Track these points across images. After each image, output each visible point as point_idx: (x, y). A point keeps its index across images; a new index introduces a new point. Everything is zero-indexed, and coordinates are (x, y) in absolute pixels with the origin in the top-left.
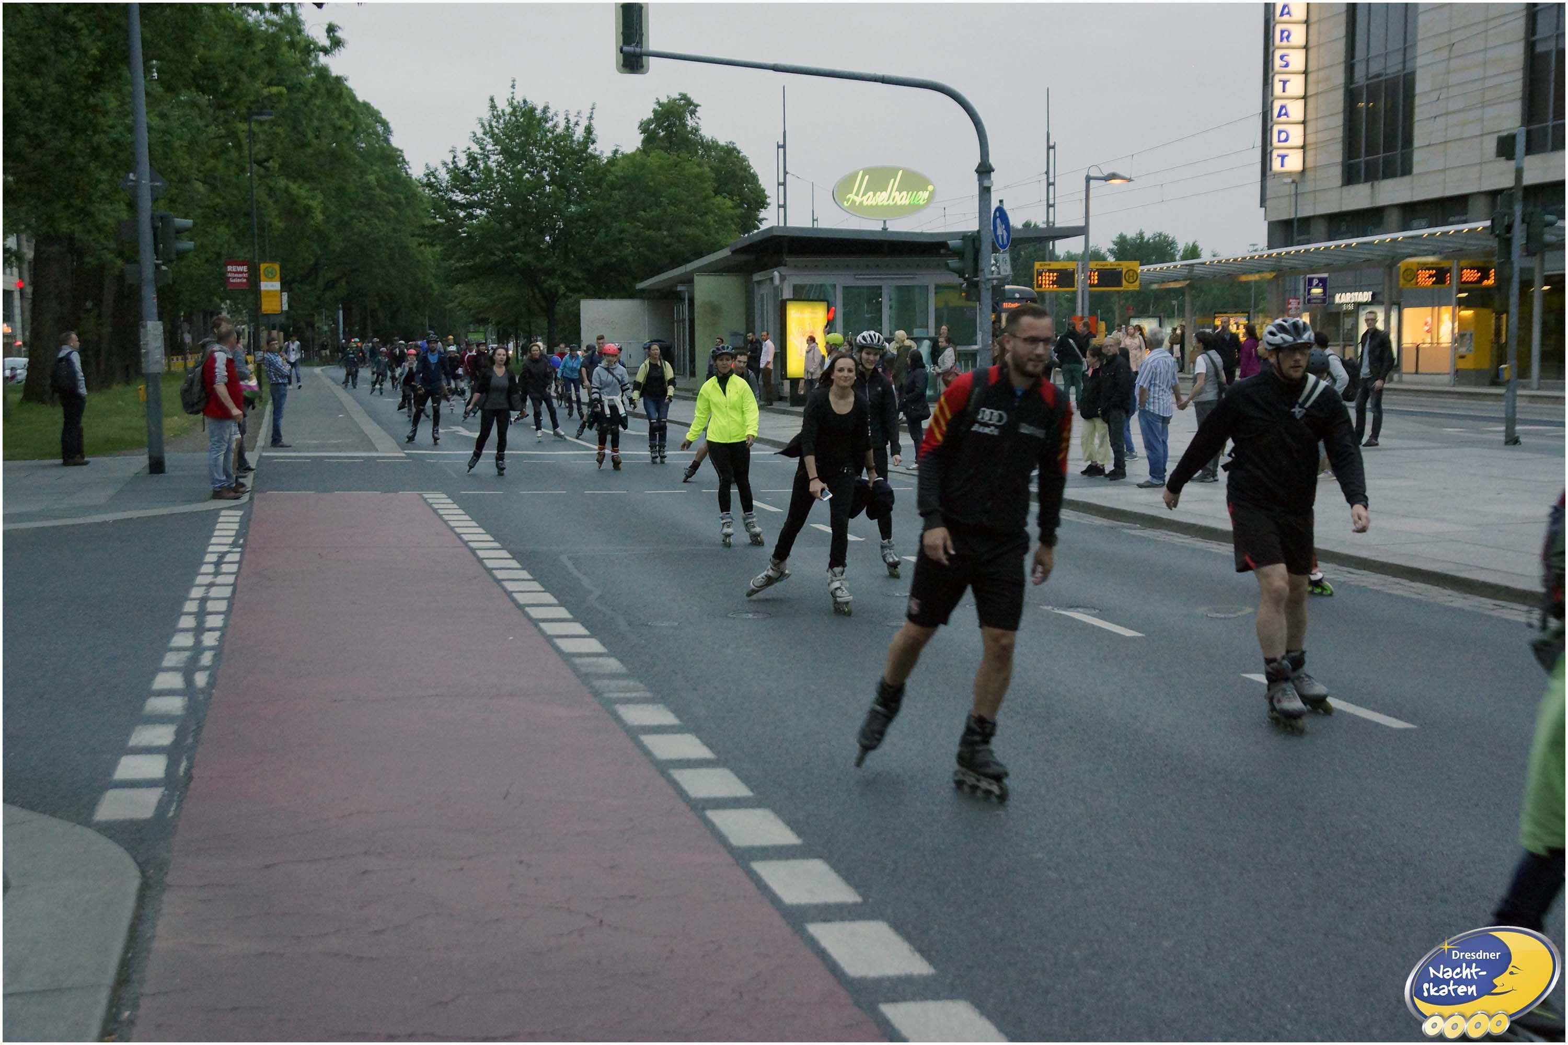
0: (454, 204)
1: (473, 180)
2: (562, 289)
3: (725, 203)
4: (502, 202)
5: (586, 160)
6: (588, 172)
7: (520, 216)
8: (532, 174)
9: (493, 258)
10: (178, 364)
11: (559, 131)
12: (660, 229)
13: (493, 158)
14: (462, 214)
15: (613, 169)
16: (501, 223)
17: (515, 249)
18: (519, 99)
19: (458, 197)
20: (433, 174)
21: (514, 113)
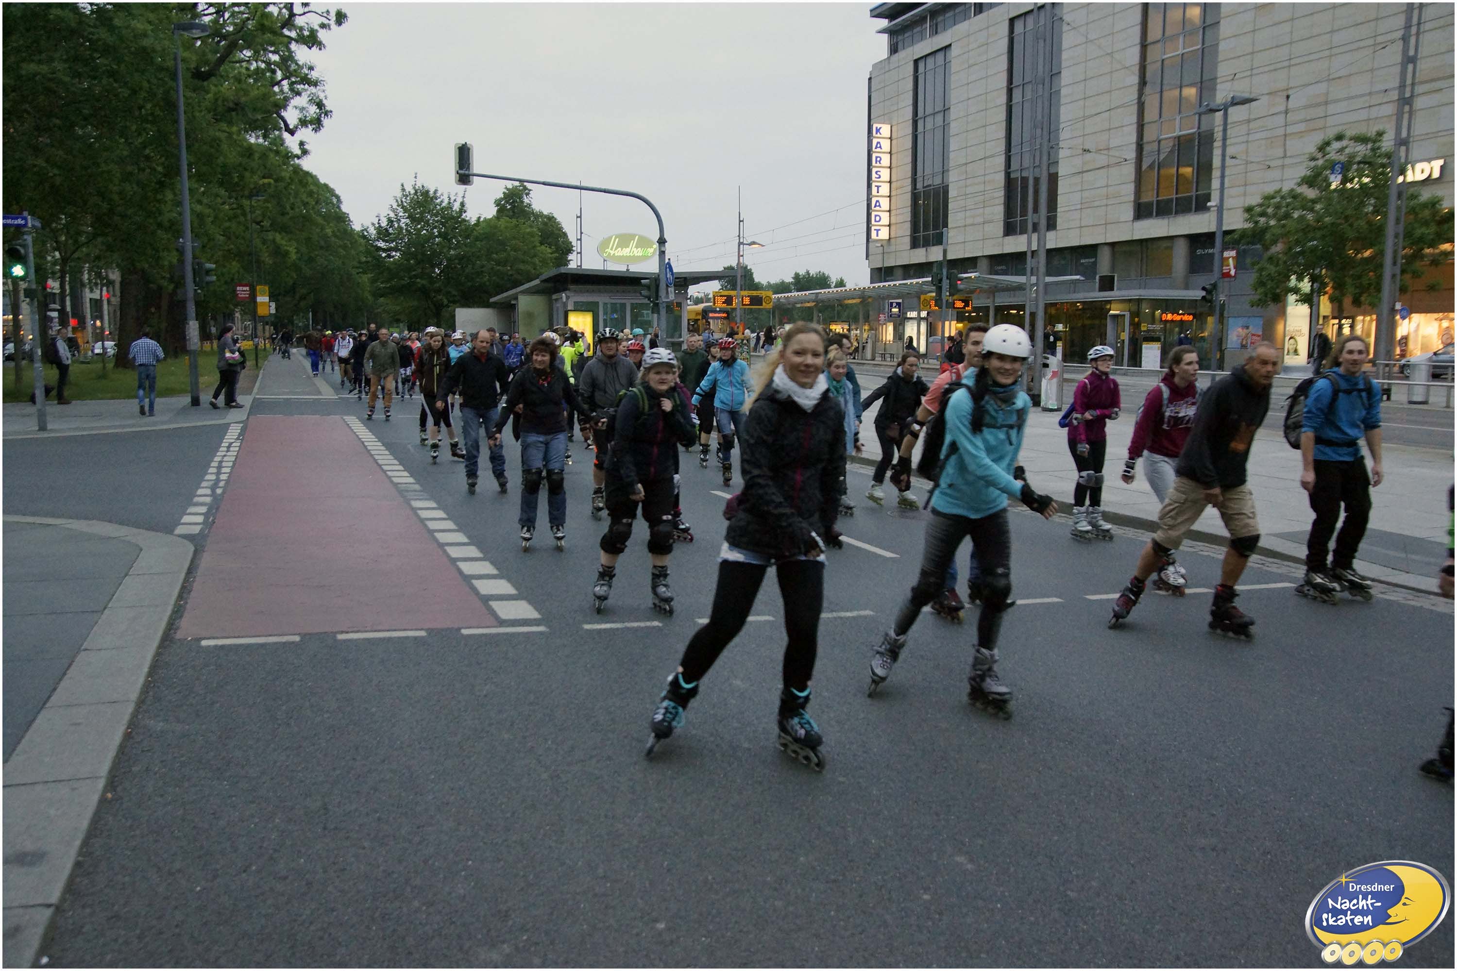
0: (379, 249)
1: (391, 234)
2: (445, 302)
3: (546, 251)
4: (409, 248)
5: (460, 222)
6: (461, 230)
7: (419, 257)
8: (427, 230)
9: (403, 282)
10: (207, 346)
11: (444, 205)
12: (505, 265)
13: (403, 221)
14: (384, 255)
15: (477, 228)
16: (408, 260)
17: (416, 276)
18: (419, 185)
19: (381, 244)
20: (366, 230)
21: (416, 193)
